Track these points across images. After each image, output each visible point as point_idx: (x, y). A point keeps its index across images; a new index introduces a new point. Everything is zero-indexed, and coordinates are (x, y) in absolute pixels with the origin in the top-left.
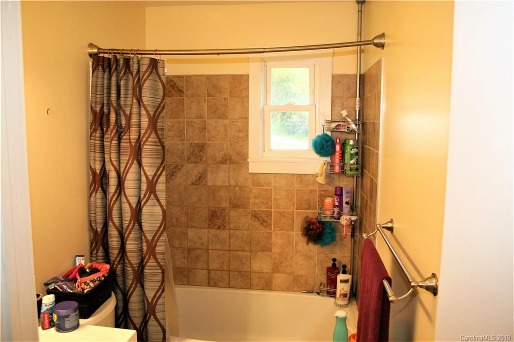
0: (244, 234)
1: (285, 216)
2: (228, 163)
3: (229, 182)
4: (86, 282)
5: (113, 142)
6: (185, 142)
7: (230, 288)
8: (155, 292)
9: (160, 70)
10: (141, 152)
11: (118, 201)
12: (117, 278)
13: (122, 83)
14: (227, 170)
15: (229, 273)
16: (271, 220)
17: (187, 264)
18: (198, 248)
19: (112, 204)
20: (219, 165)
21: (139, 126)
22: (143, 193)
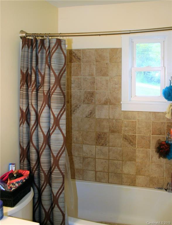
0: (118, 149)
1: (145, 139)
2: (108, 104)
3: (109, 117)
4: (13, 183)
5: (33, 93)
6: (82, 91)
7: (109, 183)
8: (58, 189)
9: (63, 46)
10: (50, 99)
11: (36, 131)
12: (35, 179)
13: (39, 55)
14: (108, 108)
15: (109, 174)
16: (136, 141)
17: (82, 167)
18: (89, 157)
19: (32, 132)
20: (103, 106)
21: (49, 82)
22: (51, 125)
